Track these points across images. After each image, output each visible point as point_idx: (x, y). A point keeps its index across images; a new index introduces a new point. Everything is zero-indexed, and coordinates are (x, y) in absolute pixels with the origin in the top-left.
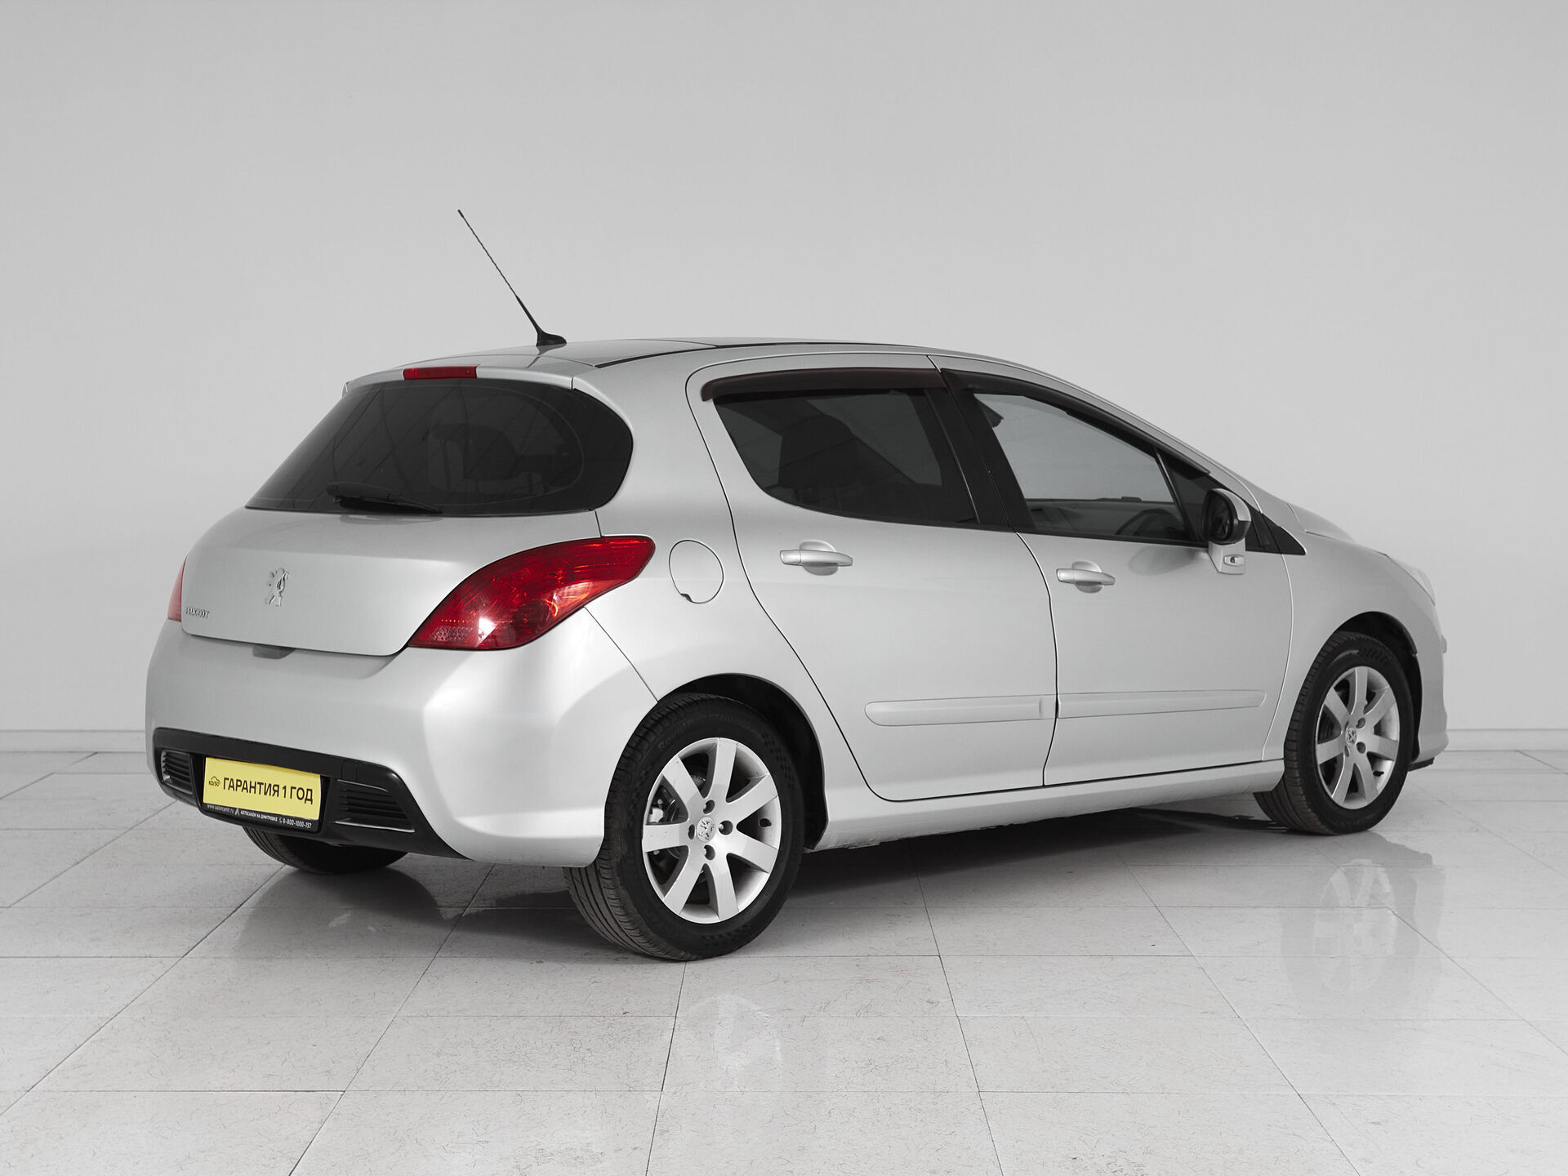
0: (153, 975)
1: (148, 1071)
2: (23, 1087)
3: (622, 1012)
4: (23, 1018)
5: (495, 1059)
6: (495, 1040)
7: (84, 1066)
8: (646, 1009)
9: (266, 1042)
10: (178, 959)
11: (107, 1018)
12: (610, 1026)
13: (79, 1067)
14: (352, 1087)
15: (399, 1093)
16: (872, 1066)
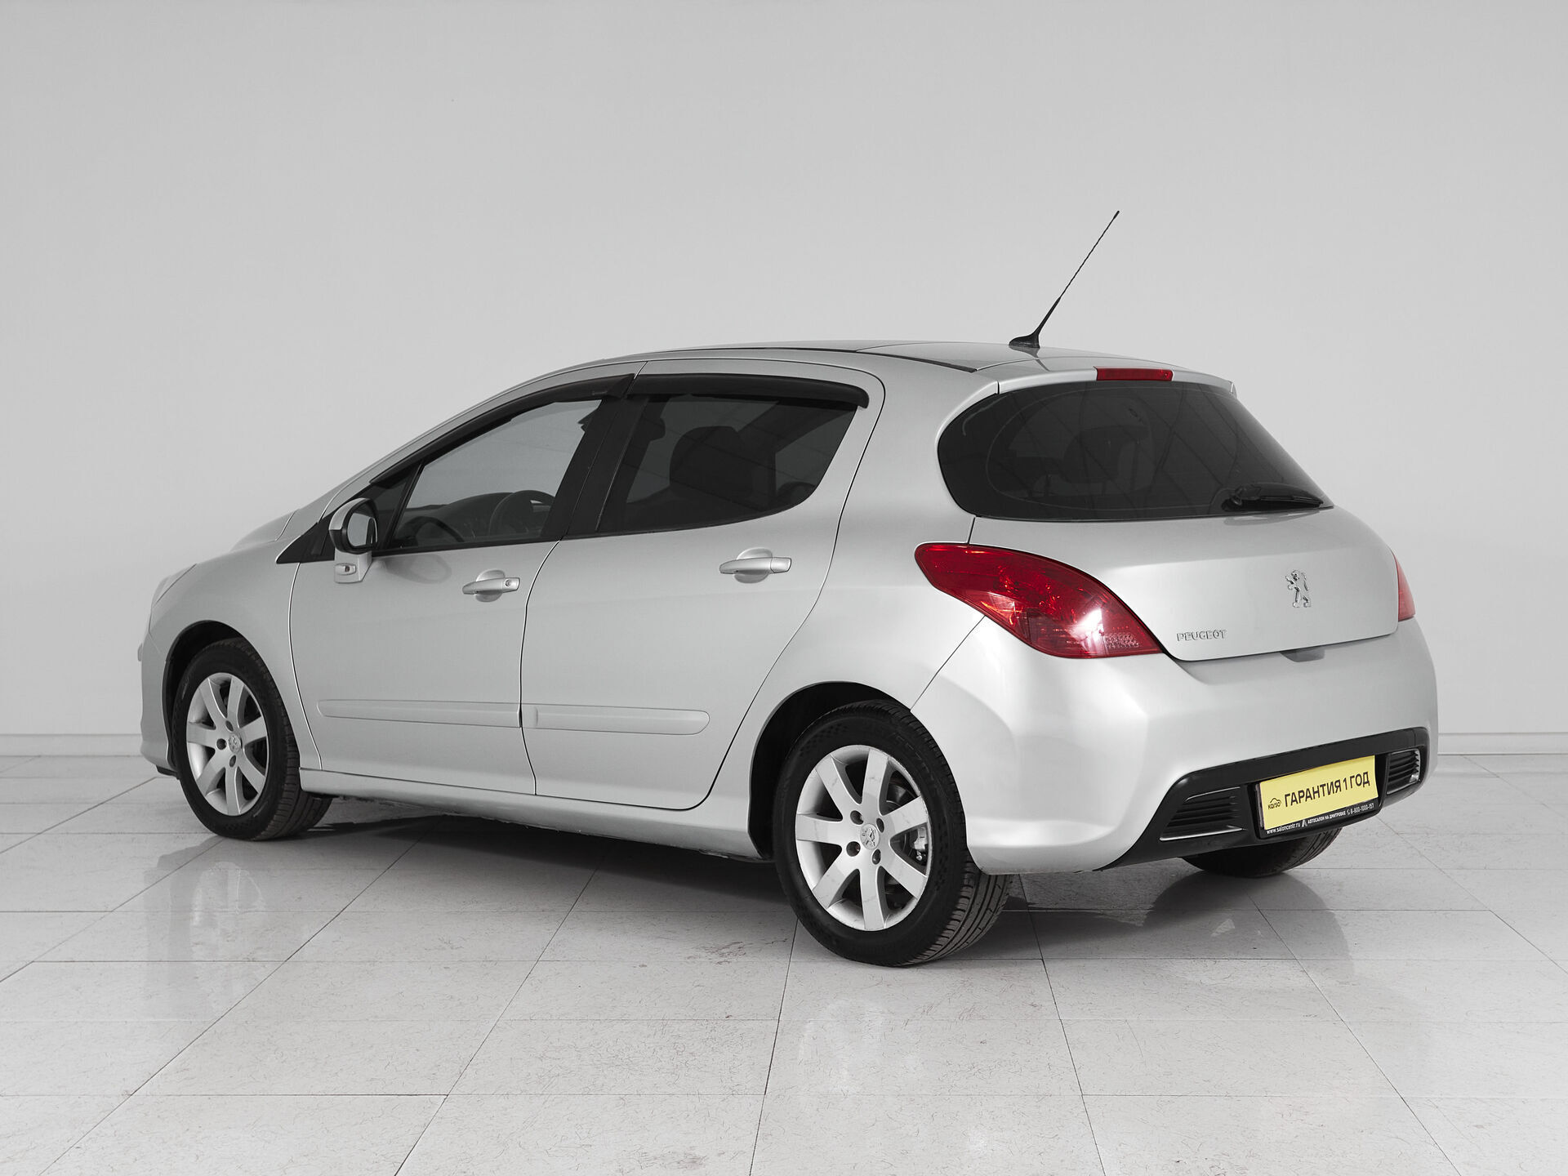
0: (256, 979)
1: (251, 1076)
2: (126, 1092)
3: (725, 1016)
4: (126, 1022)
5: (598, 1063)
6: (598, 1044)
7: (188, 1070)
8: (748, 1013)
9: (369, 1046)
11: (210, 1022)
12: (713, 1029)
13: (182, 1071)
14: (454, 1091)
15: (502, 1097)
16: (976, 1069)
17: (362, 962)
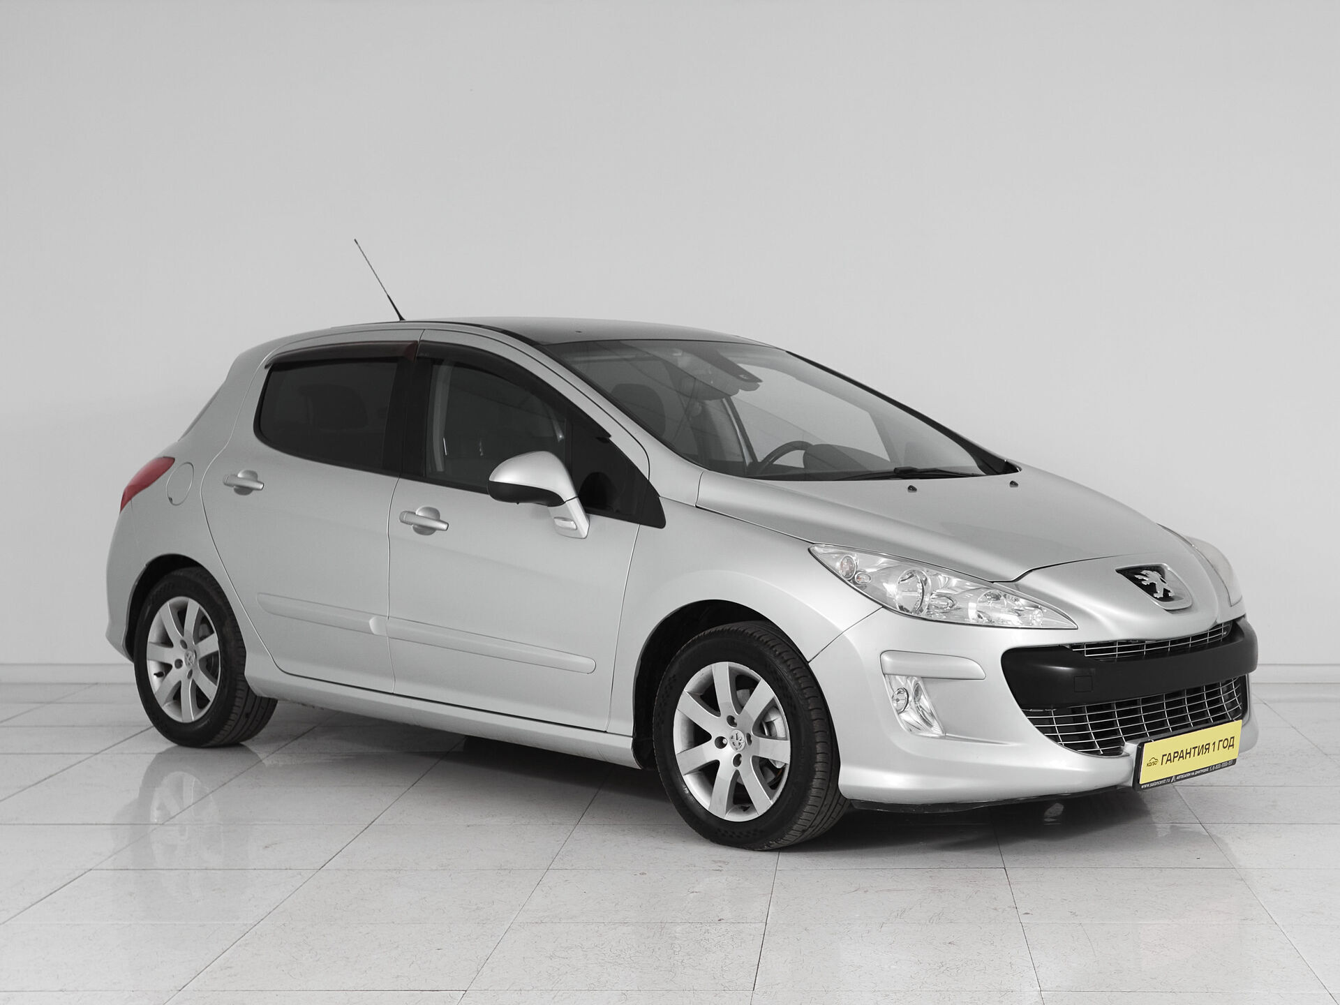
0: (293, 886)
1: (288, 973)
2: (176, 987)
3: (717, 919)
5: (603, 961)
6: (603, 944)
7: (231, 967)
8: (738, 916)
9: (395, 946)
10: (316, 871)
11: (251, 924)
12: (707, 931)
13: (226, 969)
14: (473, 987)
15: (515, 992)
16: (944, 968)
17: (389, 870)
